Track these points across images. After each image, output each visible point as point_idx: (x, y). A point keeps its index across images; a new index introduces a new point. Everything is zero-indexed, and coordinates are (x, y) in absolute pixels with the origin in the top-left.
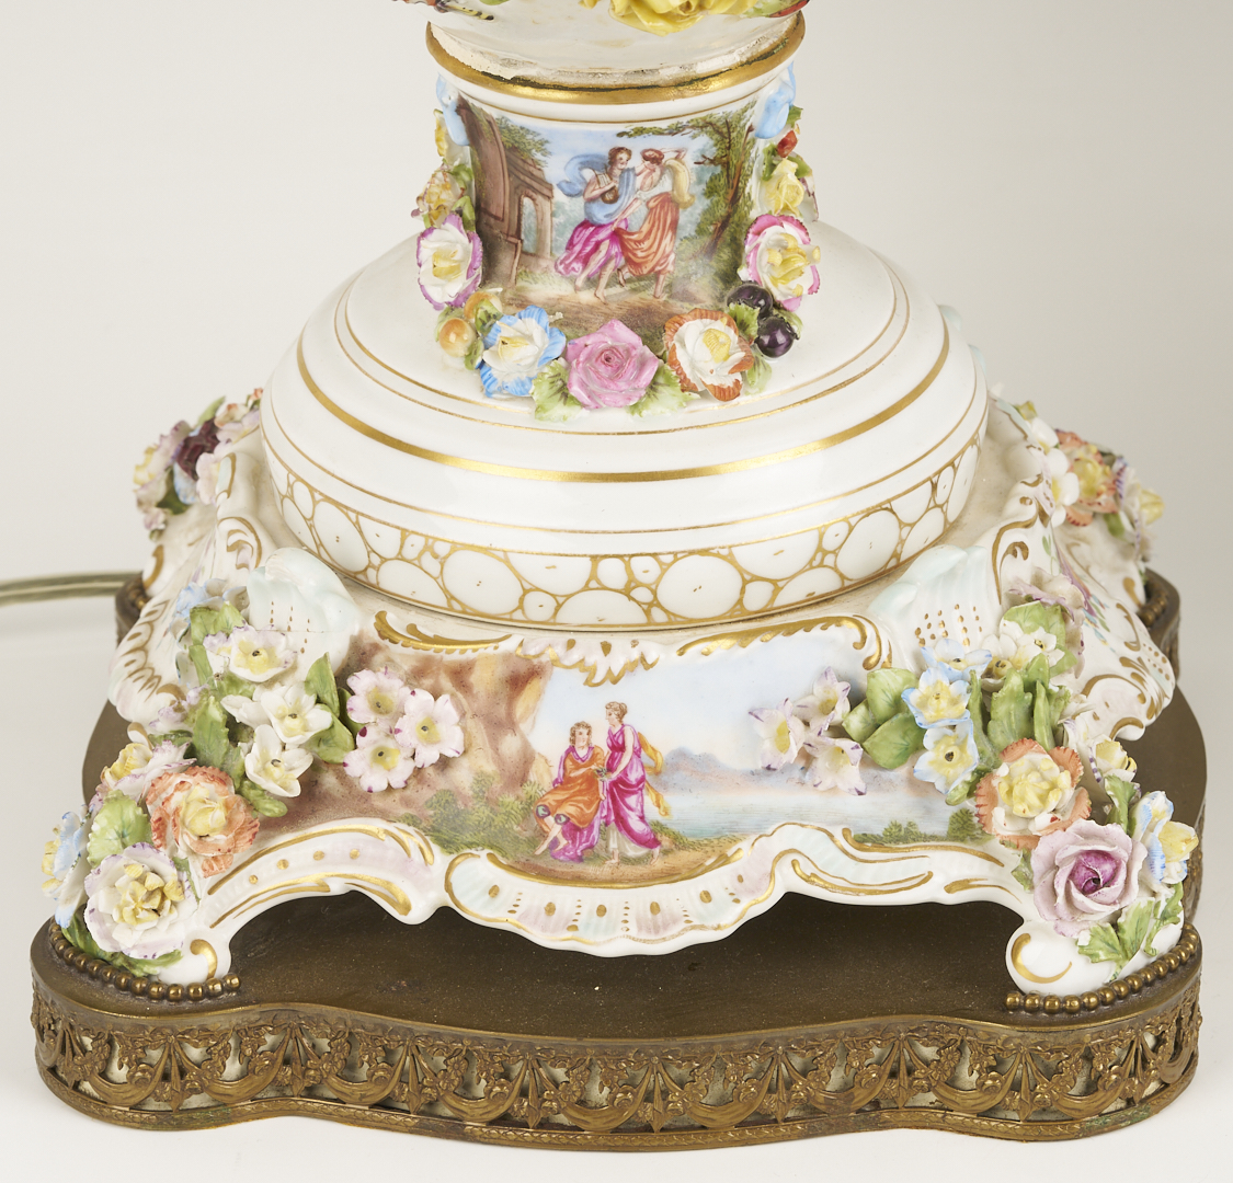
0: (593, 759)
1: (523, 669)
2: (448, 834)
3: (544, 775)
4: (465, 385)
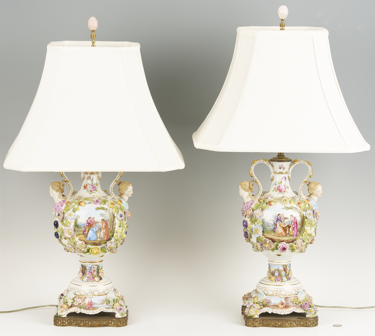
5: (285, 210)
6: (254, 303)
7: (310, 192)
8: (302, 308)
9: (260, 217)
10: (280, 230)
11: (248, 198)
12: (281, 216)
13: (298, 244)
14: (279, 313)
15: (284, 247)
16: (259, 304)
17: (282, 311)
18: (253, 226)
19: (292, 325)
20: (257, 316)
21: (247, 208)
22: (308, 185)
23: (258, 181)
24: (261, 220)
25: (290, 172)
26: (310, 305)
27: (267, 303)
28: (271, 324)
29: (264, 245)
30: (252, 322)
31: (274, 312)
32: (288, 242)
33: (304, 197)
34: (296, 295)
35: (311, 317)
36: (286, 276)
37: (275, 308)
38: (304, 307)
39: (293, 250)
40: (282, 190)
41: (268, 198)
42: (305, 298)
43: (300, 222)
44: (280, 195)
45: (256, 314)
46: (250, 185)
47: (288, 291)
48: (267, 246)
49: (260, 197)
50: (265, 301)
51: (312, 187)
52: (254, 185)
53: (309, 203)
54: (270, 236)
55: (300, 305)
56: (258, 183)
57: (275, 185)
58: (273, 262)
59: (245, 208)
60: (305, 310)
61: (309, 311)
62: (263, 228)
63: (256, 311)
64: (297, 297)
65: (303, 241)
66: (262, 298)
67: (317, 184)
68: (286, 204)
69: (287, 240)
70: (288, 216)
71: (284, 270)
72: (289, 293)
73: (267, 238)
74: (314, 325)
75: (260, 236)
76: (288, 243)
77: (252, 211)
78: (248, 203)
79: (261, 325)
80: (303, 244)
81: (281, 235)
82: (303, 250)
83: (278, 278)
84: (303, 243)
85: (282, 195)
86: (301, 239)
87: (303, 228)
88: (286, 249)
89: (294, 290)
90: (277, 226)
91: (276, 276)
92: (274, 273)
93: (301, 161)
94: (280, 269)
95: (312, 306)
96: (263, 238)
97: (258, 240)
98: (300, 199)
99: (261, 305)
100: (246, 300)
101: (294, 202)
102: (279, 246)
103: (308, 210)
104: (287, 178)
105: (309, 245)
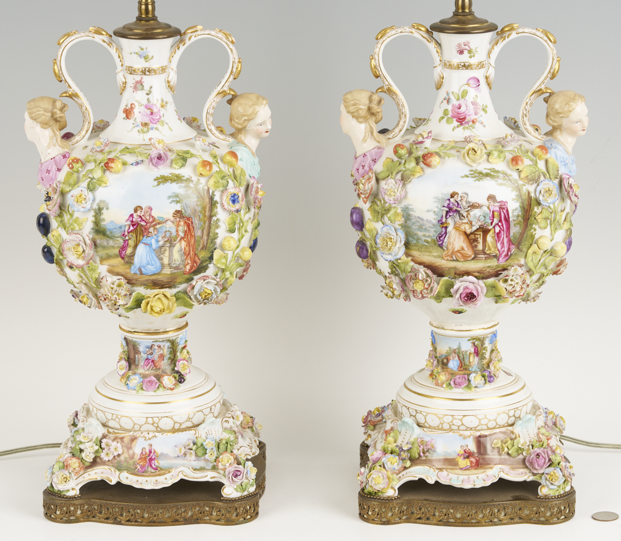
0: (146, 454)
1: (133, 438)
2: (119, 468)
3: (137, 457)
4: (125, 388)
5: (470, 180)
6: (385, 452)
7: (551, 122)
8: (527, 467)
9: (398, 201)
10: (456, 241)
11: (364, 140)
12: (459, 199)
13: (513, 283)
14: (457, 484)
15: (469, 291)
16: (399, 455)
17: (466, 477)
18: (379, 226)
19: (496, 520)
20: (391, 493)
21: (361, 170)
22: (546, 100)
23: (395, 88)
24: (399, 211)
25: (492, 61)
26: (550, 460)
27: (422, 454)
28: (434, 515)
29: (411, 283)
30: (377, 510)
31: (443, 481)
32: (482, 275)
33: (535, 139)
34: (510, 428)
35: (552, 493)
36: (481, 371)
37: (446, 469)
38: (531, 463)
39: (498, 298)
40: (468, 119)
41: (421, 142)
42: (538, 434)
43: (518, 216)
44: (461, 133)
45: (388, 484)
46: (371, 100)
47: (486, 417)
48: (419, 287)
49: (403, 136)
50: (416, 445)
51: (557, 106)
52: (382, 102)
53: (548, 156)
54: (427, 258)
55: (521, 457)
56: (394, 97)
57: (445, 102)
58: (443, 328)
59: (358, 170)
60: (534, 474)
61: (548, 477)
62: (408, 234)
63: (389, 478)
64: (512, 432)
65: (530, 272)
66: (408, 435)
67: (573, 99)
68: (474, 161)
69: (478, 269)
70: (483, 200)
71: (477, 353)
72: (490, 421)
73: (420, 264)
74: (563, 517)
75: (398, 257)
76: (483, 278)
77: (373, 181)
78: (365, 155)
79: (404, 518)
80: (528, 282)
81: (459, 255)
82: (532, 295)
83: (457, 377)
84: (527, 276)
85: (467, 133)
86: (521, 266)
87: (529, 233)
88: (475, 296)
89: (504, 413)
90: (448, 230)
91: (451, 370)
92: (445, 361)
93: (526, 30)
94: (463, 349)
95: (556, 462)
96: (406, 263)
97: (395, 267)
98: (520, 146)
99: (403, 459)
100: (372, 427)
101: (502, 155)
102: (456, 287)
103: (542, 178)
104: (483, 82)
105: (550, 279)
